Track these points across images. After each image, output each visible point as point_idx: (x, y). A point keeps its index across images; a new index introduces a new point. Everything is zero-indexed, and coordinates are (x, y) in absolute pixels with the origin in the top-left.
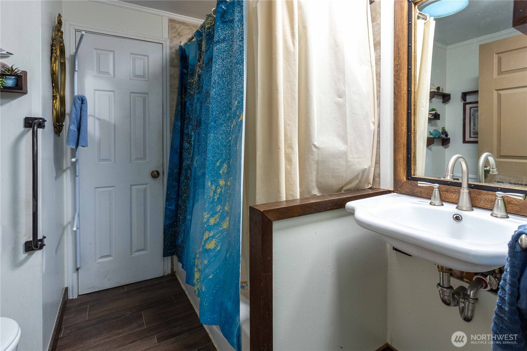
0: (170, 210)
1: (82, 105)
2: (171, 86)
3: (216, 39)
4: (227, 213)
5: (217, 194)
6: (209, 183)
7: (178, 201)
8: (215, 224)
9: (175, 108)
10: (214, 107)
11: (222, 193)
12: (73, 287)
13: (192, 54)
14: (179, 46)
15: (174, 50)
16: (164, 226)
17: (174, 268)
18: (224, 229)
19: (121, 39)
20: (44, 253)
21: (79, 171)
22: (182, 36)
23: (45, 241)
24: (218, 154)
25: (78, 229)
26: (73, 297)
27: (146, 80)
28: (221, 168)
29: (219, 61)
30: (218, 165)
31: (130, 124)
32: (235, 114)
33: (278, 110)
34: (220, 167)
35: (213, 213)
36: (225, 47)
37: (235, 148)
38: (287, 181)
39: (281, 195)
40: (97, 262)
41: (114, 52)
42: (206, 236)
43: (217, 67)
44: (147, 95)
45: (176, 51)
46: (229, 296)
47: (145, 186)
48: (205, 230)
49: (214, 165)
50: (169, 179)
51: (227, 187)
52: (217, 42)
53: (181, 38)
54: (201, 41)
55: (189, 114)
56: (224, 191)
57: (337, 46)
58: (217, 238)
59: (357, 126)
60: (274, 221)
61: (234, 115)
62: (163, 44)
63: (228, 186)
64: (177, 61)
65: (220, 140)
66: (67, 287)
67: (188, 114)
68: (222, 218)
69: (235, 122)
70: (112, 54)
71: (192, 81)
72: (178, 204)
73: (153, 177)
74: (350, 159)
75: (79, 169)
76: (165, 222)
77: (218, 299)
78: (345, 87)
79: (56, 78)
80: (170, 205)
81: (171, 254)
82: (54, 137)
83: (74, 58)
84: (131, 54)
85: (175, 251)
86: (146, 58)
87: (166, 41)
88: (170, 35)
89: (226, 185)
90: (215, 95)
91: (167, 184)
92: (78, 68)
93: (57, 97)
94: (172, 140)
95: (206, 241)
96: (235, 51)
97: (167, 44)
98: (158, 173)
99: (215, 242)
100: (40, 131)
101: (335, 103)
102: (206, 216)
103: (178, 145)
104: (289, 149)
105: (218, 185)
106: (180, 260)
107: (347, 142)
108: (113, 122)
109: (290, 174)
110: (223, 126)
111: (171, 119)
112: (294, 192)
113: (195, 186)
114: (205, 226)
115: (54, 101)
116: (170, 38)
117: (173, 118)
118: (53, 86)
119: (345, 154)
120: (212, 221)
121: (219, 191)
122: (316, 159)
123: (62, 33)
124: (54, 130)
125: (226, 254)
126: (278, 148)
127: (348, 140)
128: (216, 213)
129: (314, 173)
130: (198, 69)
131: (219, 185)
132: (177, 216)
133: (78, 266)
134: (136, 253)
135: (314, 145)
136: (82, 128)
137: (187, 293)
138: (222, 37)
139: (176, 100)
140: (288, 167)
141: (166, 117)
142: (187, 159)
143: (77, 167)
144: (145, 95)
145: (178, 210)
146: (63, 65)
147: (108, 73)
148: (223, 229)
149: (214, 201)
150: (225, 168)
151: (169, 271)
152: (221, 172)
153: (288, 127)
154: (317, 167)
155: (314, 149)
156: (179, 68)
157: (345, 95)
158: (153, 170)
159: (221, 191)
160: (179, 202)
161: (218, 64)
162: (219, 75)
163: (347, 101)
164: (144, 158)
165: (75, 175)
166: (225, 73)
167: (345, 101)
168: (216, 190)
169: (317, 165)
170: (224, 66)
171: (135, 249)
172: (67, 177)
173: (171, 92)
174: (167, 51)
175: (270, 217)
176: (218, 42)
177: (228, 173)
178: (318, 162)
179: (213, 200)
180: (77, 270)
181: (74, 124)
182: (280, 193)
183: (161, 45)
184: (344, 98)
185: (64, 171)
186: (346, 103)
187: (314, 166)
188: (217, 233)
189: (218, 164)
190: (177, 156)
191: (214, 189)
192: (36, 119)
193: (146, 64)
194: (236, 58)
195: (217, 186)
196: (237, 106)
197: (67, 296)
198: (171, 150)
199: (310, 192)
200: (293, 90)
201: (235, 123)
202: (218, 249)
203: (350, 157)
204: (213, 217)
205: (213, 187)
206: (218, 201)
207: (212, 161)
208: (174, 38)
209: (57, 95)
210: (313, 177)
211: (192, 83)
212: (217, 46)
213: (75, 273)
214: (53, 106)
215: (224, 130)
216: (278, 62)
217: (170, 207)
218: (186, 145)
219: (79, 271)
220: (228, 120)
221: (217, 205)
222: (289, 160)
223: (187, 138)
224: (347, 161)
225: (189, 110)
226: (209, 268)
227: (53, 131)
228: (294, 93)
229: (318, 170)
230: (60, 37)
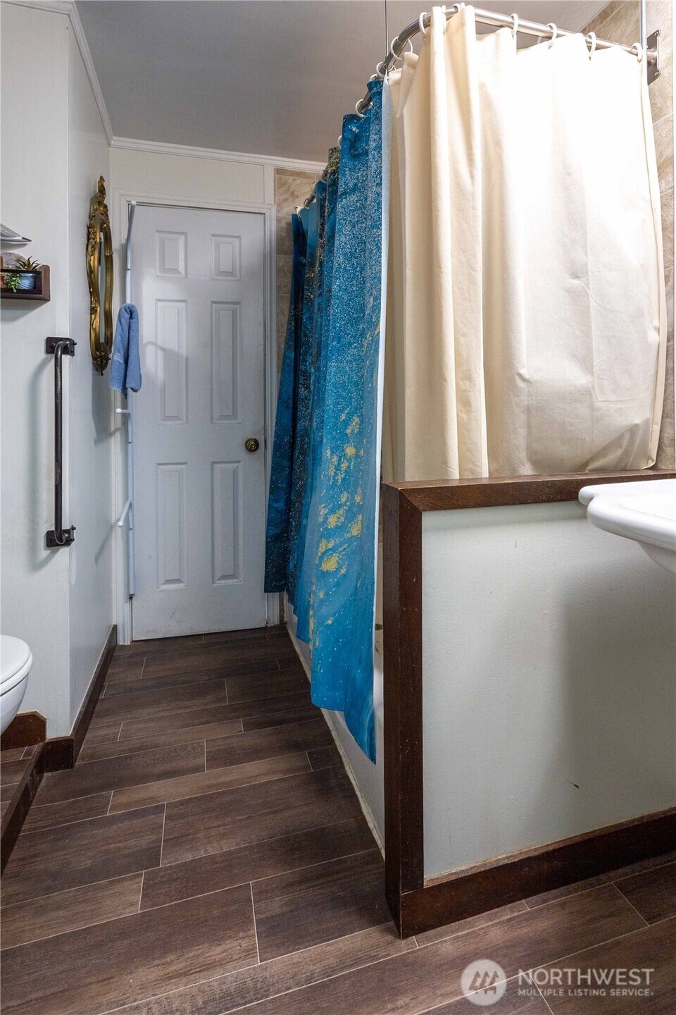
0: (276, 509)
1: (131, 320)
2: (279, 288)
3: (341, 190)
4: (360, 507)
5: (341, 471)
6: (329, 452)
7: (290, 495)
8: (337, 527)
9: (285, 328)
10: (338, 312)
11: (350, 470)
12: (124, 627)
13: (311, 227)
14: (293, 215)
15: (283, 224)
16: (267, 538)
17: (285, 616)
18: (355, 536)
19: (195, 211)
20: (74, 553)
21: (132, 436)
22: (297, 197)
23: (75, 534)
24: (344, 398)
25: (131, 531)
26: (124, 642)
27: (238, 280)
28: (349, 425)
29: (347, 229)
30: (343, 419)
31: (212, 357)
32: (370, 322)
33: (442, 307)
34: (346, 423)
35: (334, 506)
36: (357, 202)
37: (370, 385)
38: (461, 442)
39: (449, 469)
40: (161, 589)
41: (185, 234)
42: (322, 548)
43: (343, 239)
44: (238, 306)
45: (288, 224)
46: (358, 658)
47: (235, 465)
48: (321, 537)
49: (337, 419)
50: (274, 455)
51: (359, 460)
52: (343, 194)
53: (297, 200)
54: (324, 200)
55: (308, 336)
56: (354, 467)
57: (570, 174)
58: (342, 551)
59: (614, 336)
60: (425, 510)
61: (368, 323)
62: (264, 214)
63: (360, 458)
64: (289, 244)
65: (346, 372)
66: (116, 625)
67: (306, 336)
68: (350, 516)
69: (370, 336)
70: (183, 237)
71: (312, 275)
72: (290, 500)
73: (246, 447)
74: (598, 404)
75: (132, 431)
76: (267, 532)
77: (341, 664)
78: (587, 257)
79: (95, 279)
80: (276, 501)
81: (279, 589)
82: (93, 374)
83: (125, 248)
84: (214, 235)
85: (285, 584)
86: (237, 240)
87: (269, 209)
88: (277, 198)
89: (357, 456)
90: (339, 291)
91: (272, 463)
92: (132, 263)
93: (96, 310)
94: (281, 384)
95: (321, 558)
96: (370, 205)
97: (272, 213)
98: (256, 443)
99: (337, 558)
100: (66, 359)
101: (568, 290)
102: (323, 512)
103: (291, 394)
104: (466, 381)
105: (343, 456)
106: (292, 600)
107: (592, 369)
108: (184, 352)
109: (468, 430)
110: (353, 346)
111: (279, 347)
112: (475, 465)
113: (313, 464)
114: (321, 530)
115: (93, 316)
116: (276, 202)
117: (283, 346)
118: (90, 292)
119: (587, 393)
120: (333, 521)
121: (344, 466)
122: (526, 403)
123: (106, 207)
124: (93, 364)
125: (357, 582)
126: (442, 379)
127: (595, 364)
128: (340, 506)
129: (522, 432)
130: (319, 252)
131: (345, 455)
132: (288, 523)
133: (132, 593)
134: (221, 582)
135: (520, 375)
136: (131, 358)
137: (302, 659)
138: (351, 185)
139: (287, 313)
140: (464, 416)
141: (271, 343)
142: (304, 417)
143: (130, 428)
144: (235, 305)
145: (290, 511)
146: (109, 260)
147: (176, 271)
148: (352, 537)
149: (336, 485)
150: (356, 424)
151: (275, 621)
152: (348, 431)
153: (462, 338)
154: (528, 419)
155: (521, 384)
156: (292, 256)
157: (587, 273)
158: (250, 437)
159: (349, 467)
160: (292, 496)
161: (345, 235)
162: (345, 255)
163: (590, 284)
164: (234, 416)
165: (126, 441)
166: (356, 250)
167: (587, 285)
168: (339, 464)
169: (528, 416)
170: (354, 237)
171: (218, 575)
172: (115, 443)
173: (279, 299)
174: (272, 226)
175: (416, 502)
176: (345, 193)
177: (360, 433)
178: (528, 408)
179: (333, 483)
180: (131, 598)
181: (119, 352)
182: (447, 466)
183: (262, 216)
184: (584, 279)
185: (111, 434)
186: (589, 290)
187: (523, 418)
188: (341, 544)
189: (343, 417)
190: (288, 414)
191: (336, 463)
192: (61, 339)
193: (238, 251)
194: (371, 217)
195: (340, 457)
196: (374, 305)
197: (115, 637)
198: (278, 402)
199: (514, 470)
200: (471, 267)
201: (371, 338)
202: (343, 571)
203: (600, 400)
204: (335, 513)
205: (335, 459)
206: (343, 485)
207: (334, 411)
208: (284, 201)
209: (96, 307)
210: (519, 441)
211: (311, 279)
212: (342, 201)
213: (127, 602)
214: (92, 324)
215: (353, 355)
216: (440, 214)
217: (275, 505)
218: (302, 392)
219: (134, 599)
220: (360, 335)
221: (341, 492)
222: (465, 402)
223: (304, 380)
224: (592, 408)
225: (308, 329)
226: (326, 605)
227: (91, 365)
228: (473, 273)
229: (529, 427)
230: (102, 214)
